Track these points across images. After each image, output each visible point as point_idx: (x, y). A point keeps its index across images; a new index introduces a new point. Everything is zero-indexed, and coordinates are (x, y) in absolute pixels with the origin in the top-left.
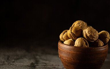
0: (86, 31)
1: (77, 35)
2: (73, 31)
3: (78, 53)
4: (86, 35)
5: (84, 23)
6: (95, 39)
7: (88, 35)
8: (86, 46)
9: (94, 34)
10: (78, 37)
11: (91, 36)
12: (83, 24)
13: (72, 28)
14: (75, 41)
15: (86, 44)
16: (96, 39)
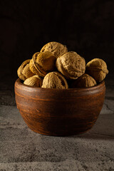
0: (62, 60)
1: (46, 68)
2: (37, 61)
3: (47, 100)
4: (62, 67)
5: (62, 46)
6: (79, 74)
7: (66, 67)
8: (63, 88)
9: (76, 64)
10: (48, 72)
11: (70, 67)
12: (58, 48)
13: (36, 56)
14: (42, 78)
15: (63, 84)
16: (81, 74)
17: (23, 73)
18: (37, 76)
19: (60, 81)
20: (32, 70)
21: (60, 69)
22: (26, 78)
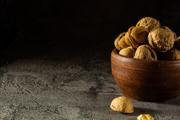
0: (153, 36)
1: (138, 41)
2: (132, 34)
3: (138, 69)
4: (152, 42)
6: (167, 49)
7: (156, 41)
8: (153, 59)
10: (140, 44)
11: (160, 42)
13: (131, 30)
14: (135, 49)
15: (153, 56)
16: (170, 48)
17: (119, 43)
18: (131, 47)
19: (150, 54)
20: (127, 42)
21: (150, 42)
22: (121, 49)
